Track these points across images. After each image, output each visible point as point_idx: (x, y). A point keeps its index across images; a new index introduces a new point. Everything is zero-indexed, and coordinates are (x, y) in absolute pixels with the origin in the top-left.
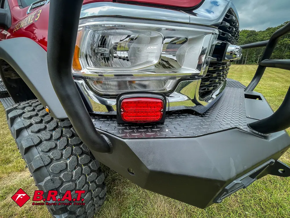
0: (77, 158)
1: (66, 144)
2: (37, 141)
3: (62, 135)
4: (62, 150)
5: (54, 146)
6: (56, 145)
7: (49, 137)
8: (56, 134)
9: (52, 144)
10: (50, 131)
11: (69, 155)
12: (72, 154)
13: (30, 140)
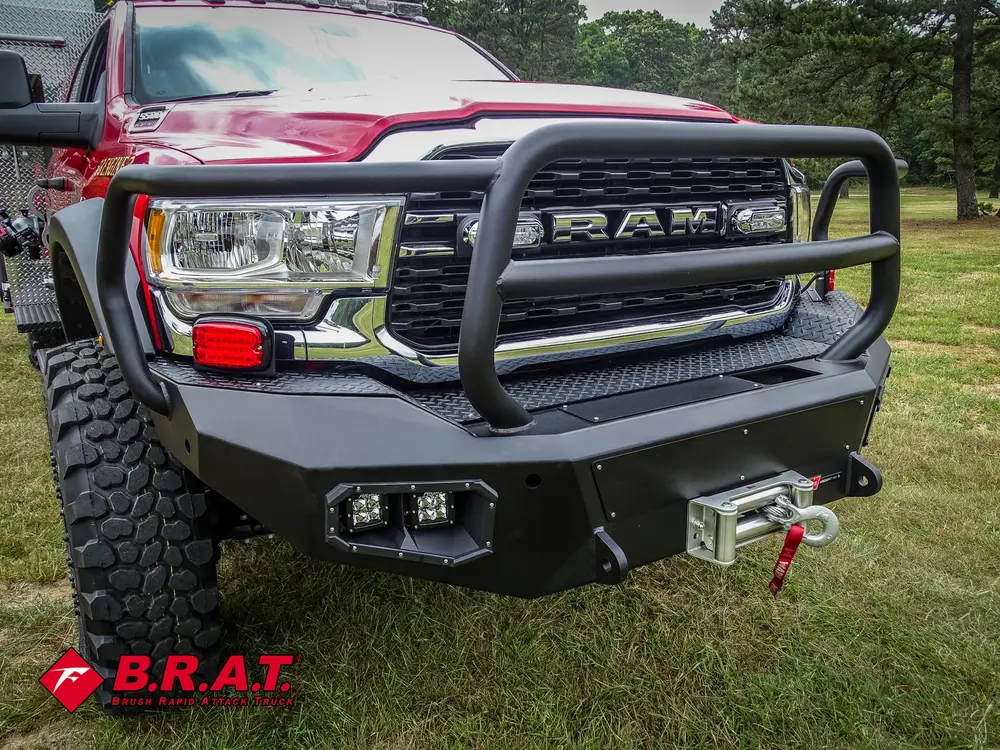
0: (152, 472)
1: (133, 434)
2: (83, 416)
3: (132, 415)
4: (125, 444)
5: (111, 431)
6: (116, 431)
7: (105, 411)
8: (121, 410)
9: (108, 427)
10: (112, 400)
11: (136, 458)
12: (142, 458)
13: (73, 410)
